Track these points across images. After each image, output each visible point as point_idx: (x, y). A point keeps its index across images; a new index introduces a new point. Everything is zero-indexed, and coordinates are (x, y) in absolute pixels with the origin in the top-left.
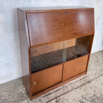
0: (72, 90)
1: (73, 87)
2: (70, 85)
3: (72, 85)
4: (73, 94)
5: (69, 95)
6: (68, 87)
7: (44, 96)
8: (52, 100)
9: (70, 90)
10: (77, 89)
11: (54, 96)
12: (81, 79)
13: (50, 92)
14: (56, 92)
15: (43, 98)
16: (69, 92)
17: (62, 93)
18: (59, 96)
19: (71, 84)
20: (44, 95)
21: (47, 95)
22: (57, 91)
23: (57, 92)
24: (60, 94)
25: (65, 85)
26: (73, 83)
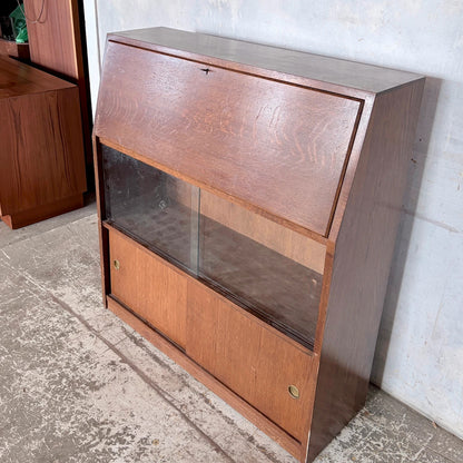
0: (170, 403)
1: (190, 407)
2: (196, 397)
3: (201, 404)
4: (155, 409)
5: (145, 395)
6: (186, 389)
7: (125, 332)
8: (117, 352)
9: (169, 399)
10: (183, 421)
11: (133, 354)
12: (251, 439)
13: (147, 343)
14: (148, 357)
15: (119, 330)
16: (159, 393)
17: (147, 373)
18: (134, 368)
19: (207, 401)
20: (130, 329)
21: (132, 338)
22: (156, 359)
23: (152, 361)
24: (144, 370)
25: (191, 380)
26: (213, 407)
